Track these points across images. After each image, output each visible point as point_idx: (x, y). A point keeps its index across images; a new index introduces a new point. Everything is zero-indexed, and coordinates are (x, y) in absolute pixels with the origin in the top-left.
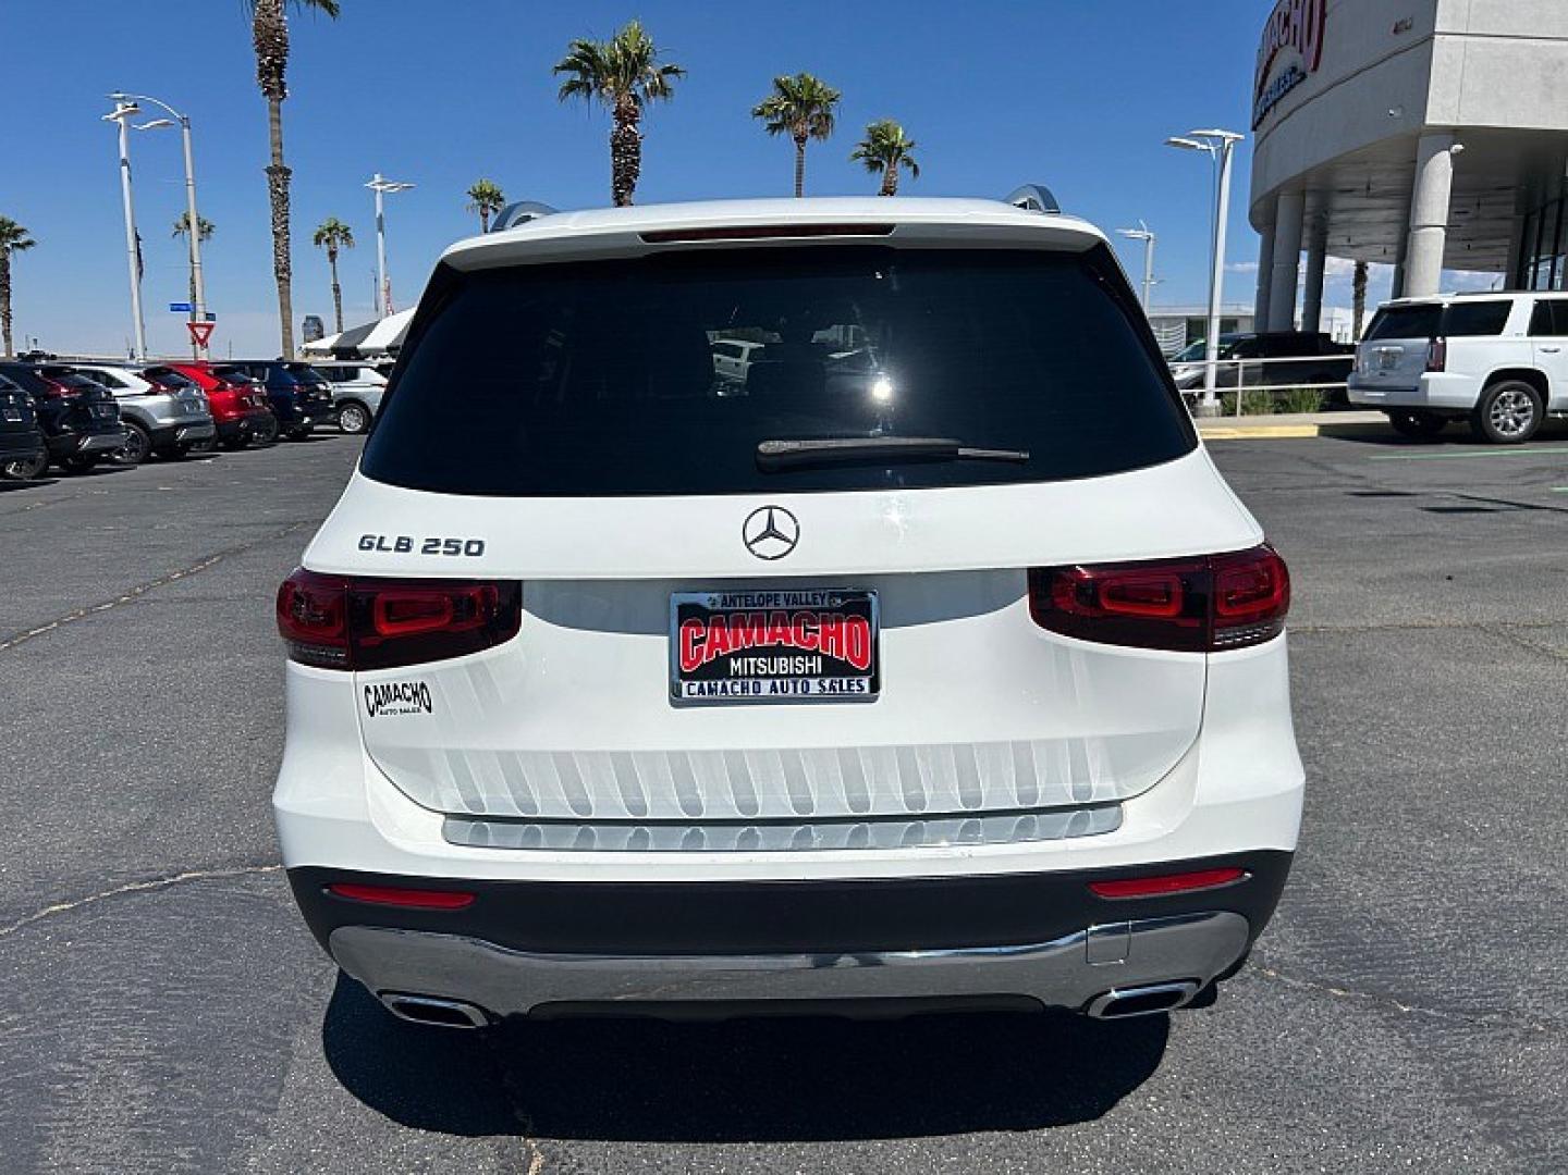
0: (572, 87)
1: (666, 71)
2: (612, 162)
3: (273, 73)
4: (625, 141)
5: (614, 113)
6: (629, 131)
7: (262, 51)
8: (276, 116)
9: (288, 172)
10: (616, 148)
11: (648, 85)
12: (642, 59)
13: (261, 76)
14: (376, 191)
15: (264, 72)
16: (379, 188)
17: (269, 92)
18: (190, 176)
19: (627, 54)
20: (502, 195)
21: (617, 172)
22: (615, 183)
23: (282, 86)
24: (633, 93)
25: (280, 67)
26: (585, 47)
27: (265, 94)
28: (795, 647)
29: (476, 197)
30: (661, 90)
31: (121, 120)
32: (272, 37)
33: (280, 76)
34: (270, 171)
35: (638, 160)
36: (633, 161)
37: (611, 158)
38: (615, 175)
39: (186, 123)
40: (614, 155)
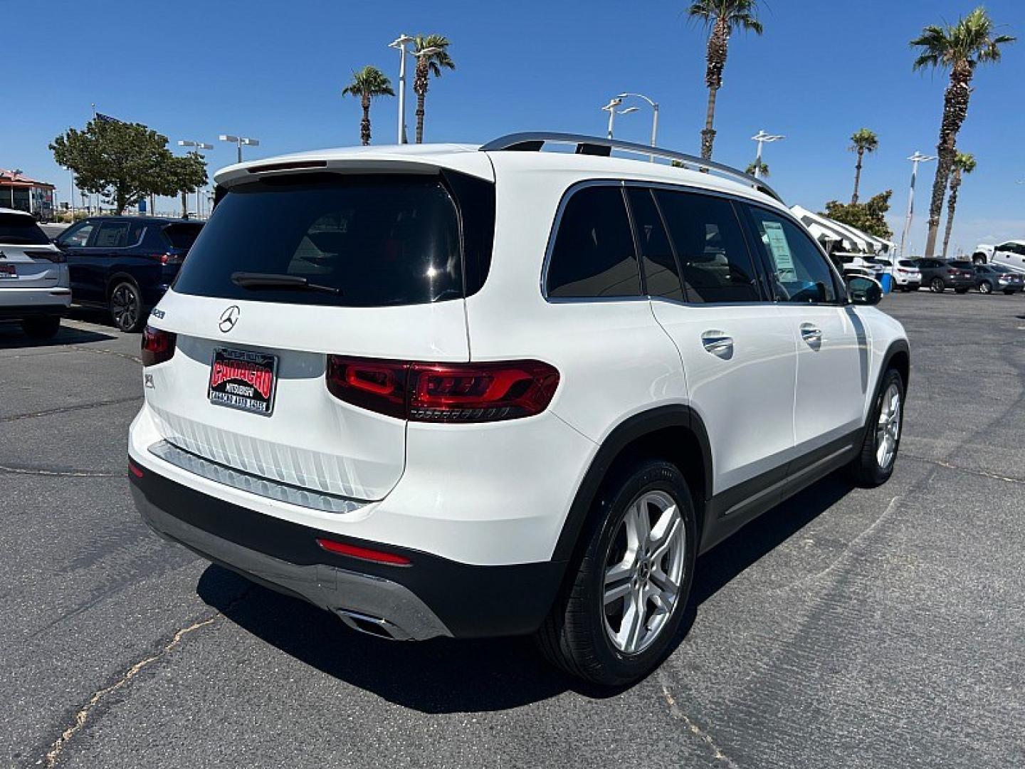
0: (922, 61)
1: (1001, 40)
2: (943, 111)
3: (714, 75)
4: (956, 95)
5: (951, 75)
6: (962, 87)
7: (710, 61)
8: (712, 98)
9: (714, 133)
10: (948, 101)
11: (983, 52)
12: (981, 33)
13: (708, 75)
14: (759, 141)
15: (710, 72)
16: (761, 139)
17: (711, 84)
18: (654, 139)
19: (968, 31)
20: (876, 139)
21: (946, 117)
22: (943, 127)
23: (719, 80)
24: (969, 59)
25: (719, 70)
26: (934, 31)
27: (709, 86)
28: (246, 382)
29: (856, 141)
30: (994, 55)
31: (612, 109)
32: (717, 51)
33: (720, 74)
34: (704, 133)
35: (966, 109)
36: (961, 110)
37: (943, 108)
38: (944, 121)
39: (656, 108)
40: (946, 106)
